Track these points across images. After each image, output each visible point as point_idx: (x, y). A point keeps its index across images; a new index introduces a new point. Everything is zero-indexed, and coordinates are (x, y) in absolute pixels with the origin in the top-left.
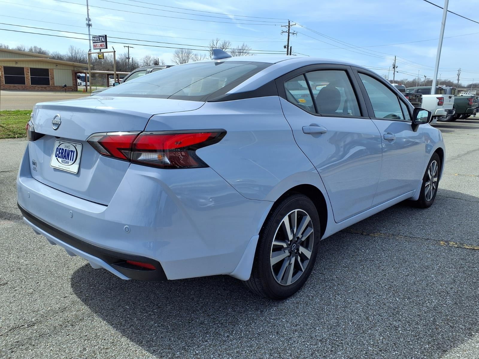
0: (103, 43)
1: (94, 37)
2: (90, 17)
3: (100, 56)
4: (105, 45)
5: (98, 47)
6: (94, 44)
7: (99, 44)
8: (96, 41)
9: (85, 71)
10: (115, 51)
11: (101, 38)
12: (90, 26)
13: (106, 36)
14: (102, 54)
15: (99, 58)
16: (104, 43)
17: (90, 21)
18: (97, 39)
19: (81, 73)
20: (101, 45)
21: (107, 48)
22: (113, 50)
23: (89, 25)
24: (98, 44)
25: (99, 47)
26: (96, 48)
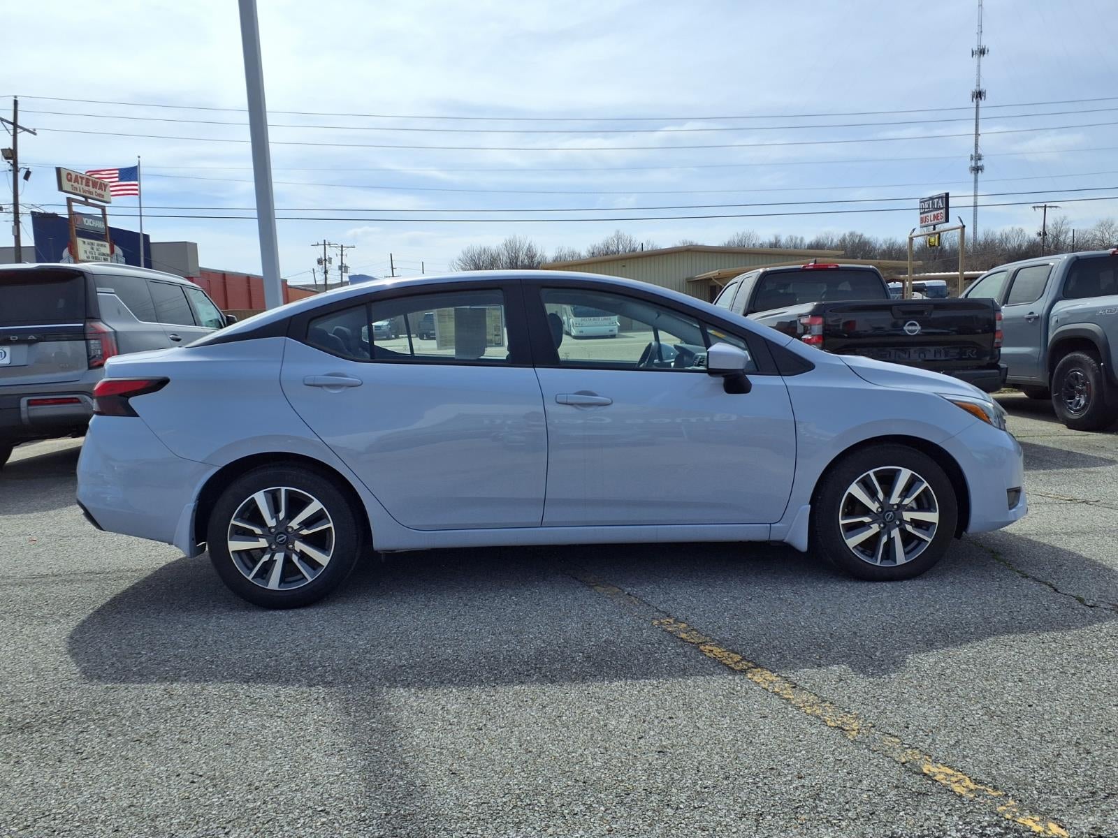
0: (939, 212)
1: (924, 202)
2: (979, 151)
3: (932, 240)
4: (944, 215)
5: (929, 222)
6: (922, 216)
7: (932, 213)
8: (926, 210)
9: (902, 276)
10: (964, 226)
11: (936, 201)
12: (980, 171)
13: (947, 194)
14: (937, 236)
15: (930, 245)
16: (942, 211)
17: (980, 159)
18: (929, 206)
19: (894, 281)
20: (936, 217)
21: (947, 221)
22: (961, 224)
23: (977, 169)
24: (929, 214)
25: (931, 221)
26: (926, 223)
